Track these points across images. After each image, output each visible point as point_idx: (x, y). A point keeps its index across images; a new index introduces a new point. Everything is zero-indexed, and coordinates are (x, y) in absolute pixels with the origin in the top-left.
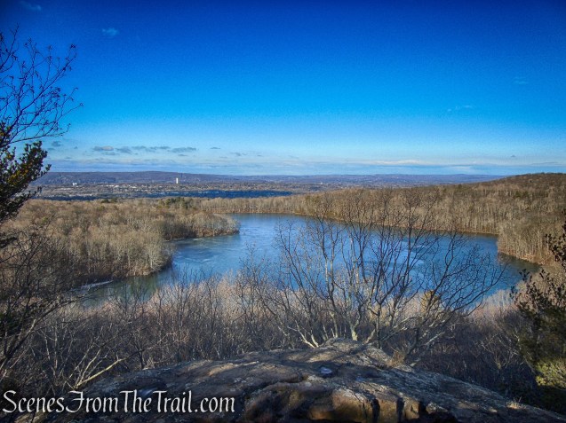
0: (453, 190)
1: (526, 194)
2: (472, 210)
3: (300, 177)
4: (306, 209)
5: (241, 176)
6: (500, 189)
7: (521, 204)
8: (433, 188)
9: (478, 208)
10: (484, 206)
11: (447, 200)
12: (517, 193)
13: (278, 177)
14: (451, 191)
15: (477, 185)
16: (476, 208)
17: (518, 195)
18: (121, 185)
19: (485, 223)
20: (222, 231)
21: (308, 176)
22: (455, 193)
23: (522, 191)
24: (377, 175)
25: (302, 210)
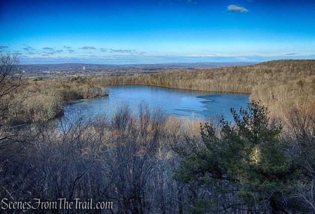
0: (232, 70)
1: (270, 71)
2: (240, 80)
3: (154, 65)
4: (150, 82)
5: (121, 65)
6: (258, 68)
7: (267, 76)
8: (222, 69)
9: (244, 79)
10: (247, 77)
11: (228, 75)
12: (266, 70)
13: (142, 65)
14: (231, 70)
15: (246, 67)
16: (243, 79)
17: (266, 72)
18: (51, 71)
19: (246, 87)
20: (98, 95)
21: (159, 64)
22: (233, 71)
23: (269, 69)
24: (197, 63)
25: (148, 82)
